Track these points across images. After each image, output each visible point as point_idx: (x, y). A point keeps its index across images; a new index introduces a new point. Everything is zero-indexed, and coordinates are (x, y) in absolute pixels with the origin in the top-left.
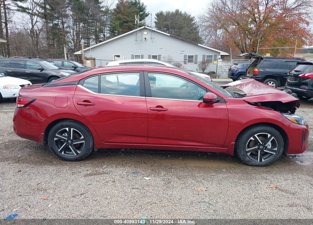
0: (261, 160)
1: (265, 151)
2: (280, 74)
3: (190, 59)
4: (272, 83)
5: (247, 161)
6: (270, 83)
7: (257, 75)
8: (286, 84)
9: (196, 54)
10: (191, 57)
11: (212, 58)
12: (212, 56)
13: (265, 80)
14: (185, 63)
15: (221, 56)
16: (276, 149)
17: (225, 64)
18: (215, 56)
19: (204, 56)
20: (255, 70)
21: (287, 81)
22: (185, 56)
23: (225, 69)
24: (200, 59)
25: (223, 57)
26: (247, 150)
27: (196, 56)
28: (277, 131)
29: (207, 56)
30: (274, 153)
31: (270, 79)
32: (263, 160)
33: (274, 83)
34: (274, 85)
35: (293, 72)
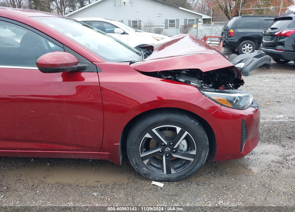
0: (169, 172)
1: (174, 155)
2: (258, 35)
3: (172, 23)
4: (249, 45)
5: (145, 174)
6: (247, 45)
7: (232, 37)
8: (261, 45)
9: (178, 18)
10: (172, 21)
11: (194, 22)
12: (194, 19)
13: (241, 42)
14: (166, 28)
15: (204, 19)
16: (194, 152)
17: (206, 28)
18: (197, 20)
19: (186, 20)
20: (230, 32)
21: (263, 42)
22: (166, 20)
23: (206, 33)
24: (182, 23)
25: (205, 20)
26: (142, 156)
27: (178, 20)
28: (193, 121)
29: (189, 20)
30: (192, 160)
31: (247, 41)
32: (173, 171)
33: (251, 45)
34: (251, 47)
35: (269, 30)
